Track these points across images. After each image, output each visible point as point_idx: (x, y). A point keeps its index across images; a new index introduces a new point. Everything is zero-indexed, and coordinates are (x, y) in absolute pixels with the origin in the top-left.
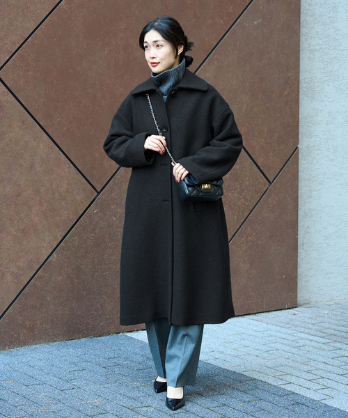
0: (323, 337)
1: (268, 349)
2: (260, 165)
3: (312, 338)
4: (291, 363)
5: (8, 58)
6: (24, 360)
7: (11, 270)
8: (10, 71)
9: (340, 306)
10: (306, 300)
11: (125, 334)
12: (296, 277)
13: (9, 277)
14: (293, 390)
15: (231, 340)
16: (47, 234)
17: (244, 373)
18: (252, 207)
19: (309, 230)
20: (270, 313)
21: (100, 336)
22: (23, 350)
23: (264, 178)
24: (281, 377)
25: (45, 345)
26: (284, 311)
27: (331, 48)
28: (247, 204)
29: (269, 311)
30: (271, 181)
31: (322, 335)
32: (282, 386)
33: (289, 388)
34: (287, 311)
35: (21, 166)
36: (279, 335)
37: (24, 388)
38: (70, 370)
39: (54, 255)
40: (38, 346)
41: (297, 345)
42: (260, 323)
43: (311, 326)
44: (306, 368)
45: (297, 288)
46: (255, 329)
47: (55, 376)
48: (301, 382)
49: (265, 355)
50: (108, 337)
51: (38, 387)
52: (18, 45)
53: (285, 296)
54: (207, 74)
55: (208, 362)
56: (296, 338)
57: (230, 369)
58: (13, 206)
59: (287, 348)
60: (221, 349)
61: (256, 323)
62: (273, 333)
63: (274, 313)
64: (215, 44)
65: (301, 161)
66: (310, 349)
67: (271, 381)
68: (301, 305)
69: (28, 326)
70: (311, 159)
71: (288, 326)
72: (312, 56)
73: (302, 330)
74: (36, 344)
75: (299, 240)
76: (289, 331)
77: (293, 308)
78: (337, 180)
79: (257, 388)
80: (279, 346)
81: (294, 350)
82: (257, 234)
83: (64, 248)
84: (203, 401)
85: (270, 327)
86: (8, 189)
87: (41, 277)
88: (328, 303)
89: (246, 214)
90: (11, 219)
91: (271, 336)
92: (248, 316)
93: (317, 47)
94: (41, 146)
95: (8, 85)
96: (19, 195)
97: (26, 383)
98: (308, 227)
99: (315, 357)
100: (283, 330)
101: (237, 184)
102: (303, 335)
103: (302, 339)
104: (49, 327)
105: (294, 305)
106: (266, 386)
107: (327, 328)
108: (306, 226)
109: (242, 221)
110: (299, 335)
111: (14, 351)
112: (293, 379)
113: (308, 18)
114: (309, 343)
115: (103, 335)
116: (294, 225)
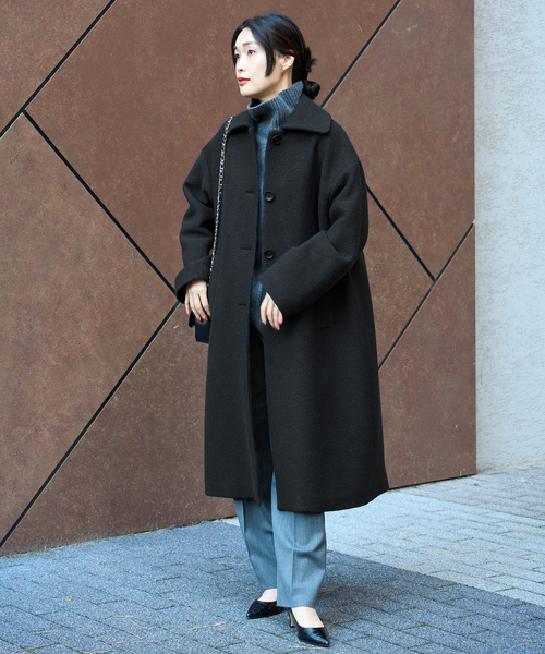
0: (535, 518)
1: (457, 537)
2: (418, 252)
3: (518, 518)
4: (501, 558)
5: (40, 83)
6: (77, 565)
7: (49, 422)
8: (44, 104)
9: (541, 471)
10: (487, 463)
11: (224, 521)
12: (474, 427)
13: (46, 434)
14: (522, 598)
15: (394, 526)
16: (104, 363)
17: (435, 575)
18: (408, 319)
19: (490, 354)
20: (438, 484)
21: (185, 525)
22: (71, 549)
23: (425, 273)
24: (495, 579)
25: (103, 541)
26: (458, 481)
27: (518, 71)
28: (400, 313)
29: (435, 482)
30: (435, 277)
31: (532, 514)
32: (503, 593)
33: (514, 595)
34: (464, 479)
35: (63, 255)
36: (464, 515)
37: (94, 608)
38: (157, 577)
39: (115, 397)
40: (92, 543)
41: (499, 530)
42: (427, 499)
43: (509, 502)
44: (528, 564)
45: (475, 445)
46: (424, 508)
47: (135, 587)
48: (529, 585)
49: (456, 546)
50: (198, 527)
51: (116, 605)
52: (56, 63)
53: (458, 456)
54: (338, 108)
55: (372, 559)
56: (493, 520)
57: (409, 569)
58: (51, 320)
59: (487, 536)
60: (384, 539)
61: (422, 499)
62: (454, 514)
63: (443, 483)
64: (350, 62)
65: (478, 247)
66: (523, 535)
67: (481, 585)
68: (481, 472)
69: (76, 511)
70: (490, 243)
71: (473, 502)
72: (490, 83)
73: (498, 507)
74: (89, 540)
75: (477, 370)
76: (478, 510)
77: (470, 475)
78: (529, 275)
79: (463, 597)
80: (473, 533)
81: (498, 538)
82: (416, 360)
83: (129, 386)
84: (388, 620)
85: (447, 504)
86: (43, 293)
87: (94, 433)
88: (521, 467)
89: (400, 329)
90: (48, 341)
91: (452, 518)
92: (405, 490)
93: (498, 69)
94: (93, 224)
95: (41, 127)
96: (59, 302)
97: (95, 599)
98: (489, 350)
99: (535, 547)
100: (467, 509)
101: (386, 282)
102: (502, 515)
103: (502, 521)
104: (108, 512)
105: (471, 471)
106: (477, 593)
107: (536, 504)
108: (485, 348)
109: (394, 341)
110: (497, 515)
111: (57, 551)
112: (516, 583)
113: (483, 24)
114: (516, 527)
115: (190, 524)
116: (469, 345)
